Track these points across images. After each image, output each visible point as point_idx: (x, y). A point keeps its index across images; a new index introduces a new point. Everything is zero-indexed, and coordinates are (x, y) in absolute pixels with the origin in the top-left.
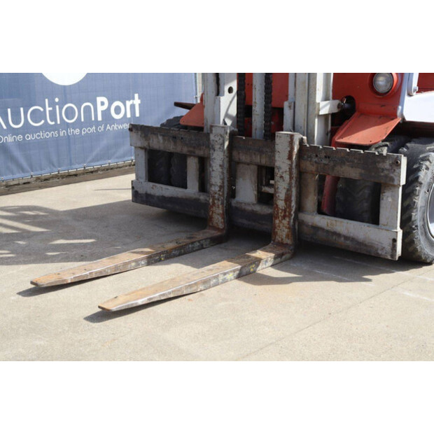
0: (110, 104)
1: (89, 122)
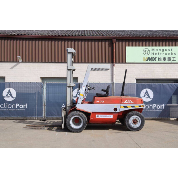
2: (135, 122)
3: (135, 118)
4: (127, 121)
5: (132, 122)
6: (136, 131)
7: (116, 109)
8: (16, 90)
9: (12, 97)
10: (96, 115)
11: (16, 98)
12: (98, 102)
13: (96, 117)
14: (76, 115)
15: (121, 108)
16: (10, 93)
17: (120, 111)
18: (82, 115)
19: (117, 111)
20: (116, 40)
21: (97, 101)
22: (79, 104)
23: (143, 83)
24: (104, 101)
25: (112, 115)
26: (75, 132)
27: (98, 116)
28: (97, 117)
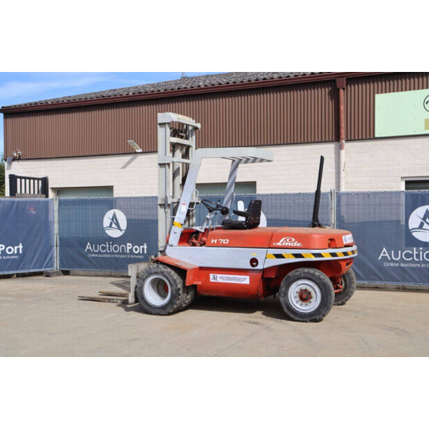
0: (133, 246)
1: (123, 253)
2: (305, 296)
3: (304, 287)
4: (282, 295)
5: (298, 299)
6: (306, 322)
7: (254, 261)
8: (126, 214)
9: (119, 228)
10: (211, 276)
11: (126, 231)
12: (216, 241)
13: (211, 281)
14: (156, 273)
15: (267, 260)
16: (116, 220)
17: (266, 266)
18: (169, 273)
19: (258, 267)
20: (347, 79)
21: (213, 241)
22: (172, 246)
23: (416, 191)
24: (228, 240)
25: (248, 277)
26: (155, 315)
27: (214, 278)
28: (213, 281)
